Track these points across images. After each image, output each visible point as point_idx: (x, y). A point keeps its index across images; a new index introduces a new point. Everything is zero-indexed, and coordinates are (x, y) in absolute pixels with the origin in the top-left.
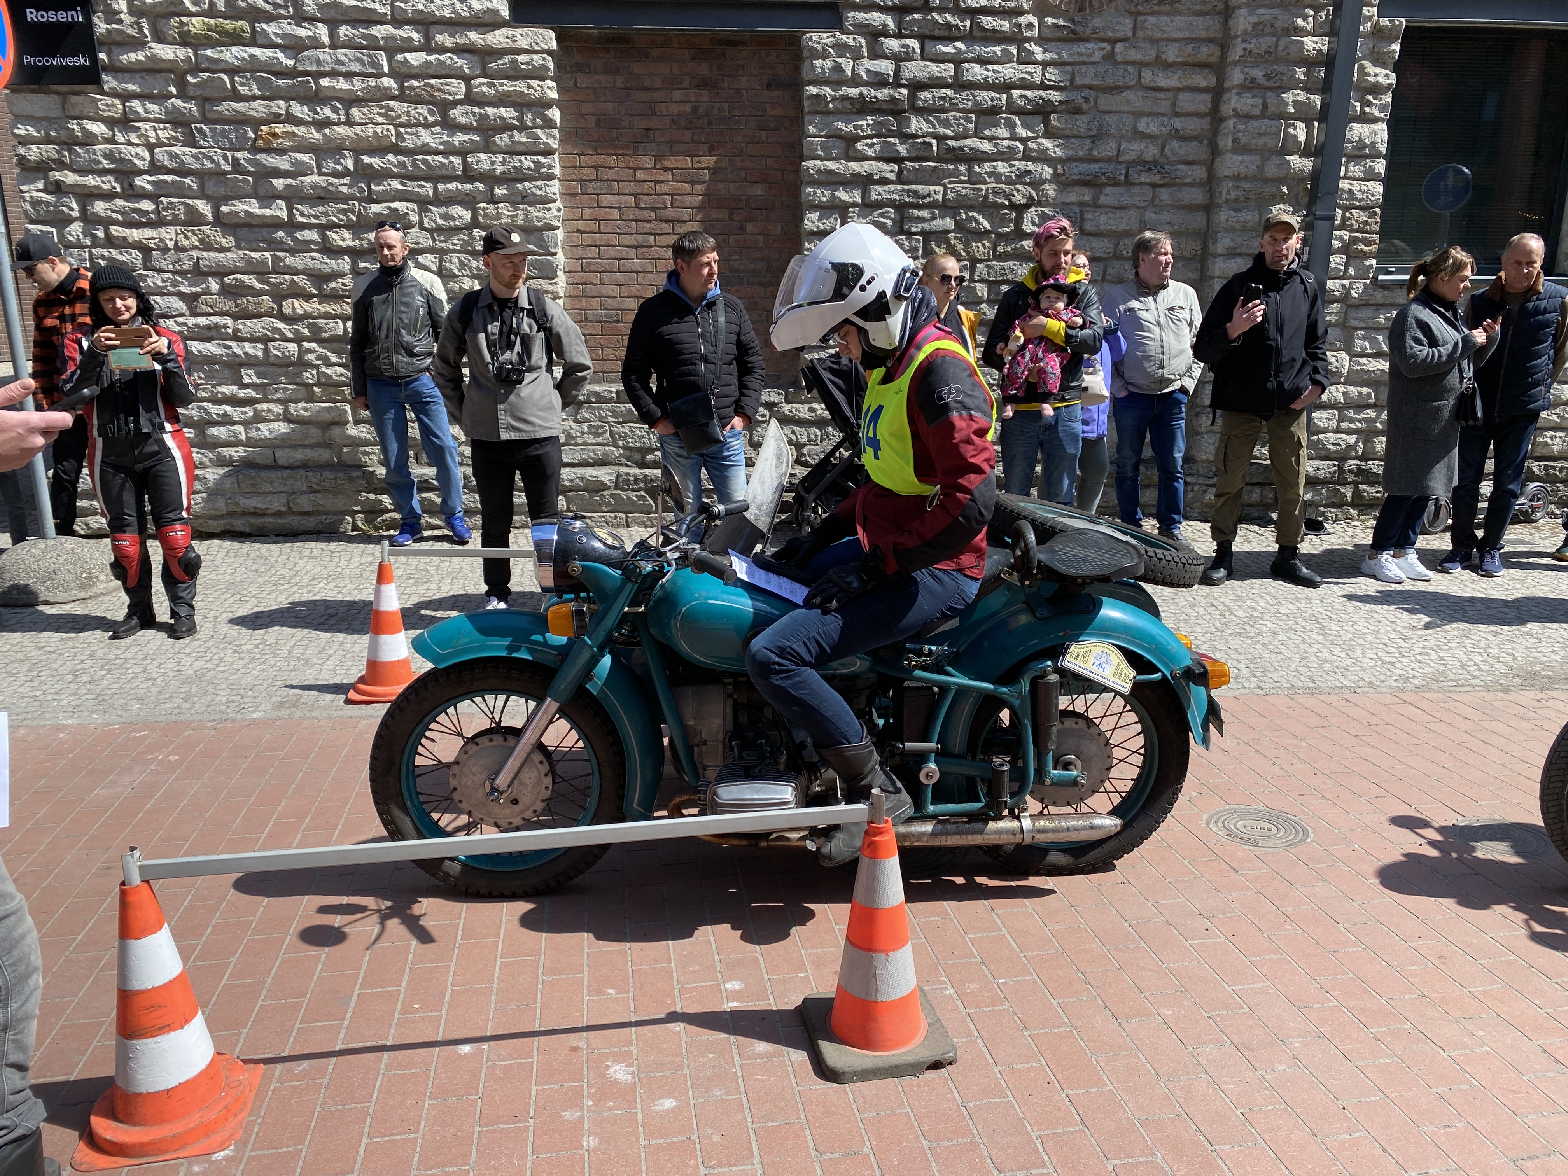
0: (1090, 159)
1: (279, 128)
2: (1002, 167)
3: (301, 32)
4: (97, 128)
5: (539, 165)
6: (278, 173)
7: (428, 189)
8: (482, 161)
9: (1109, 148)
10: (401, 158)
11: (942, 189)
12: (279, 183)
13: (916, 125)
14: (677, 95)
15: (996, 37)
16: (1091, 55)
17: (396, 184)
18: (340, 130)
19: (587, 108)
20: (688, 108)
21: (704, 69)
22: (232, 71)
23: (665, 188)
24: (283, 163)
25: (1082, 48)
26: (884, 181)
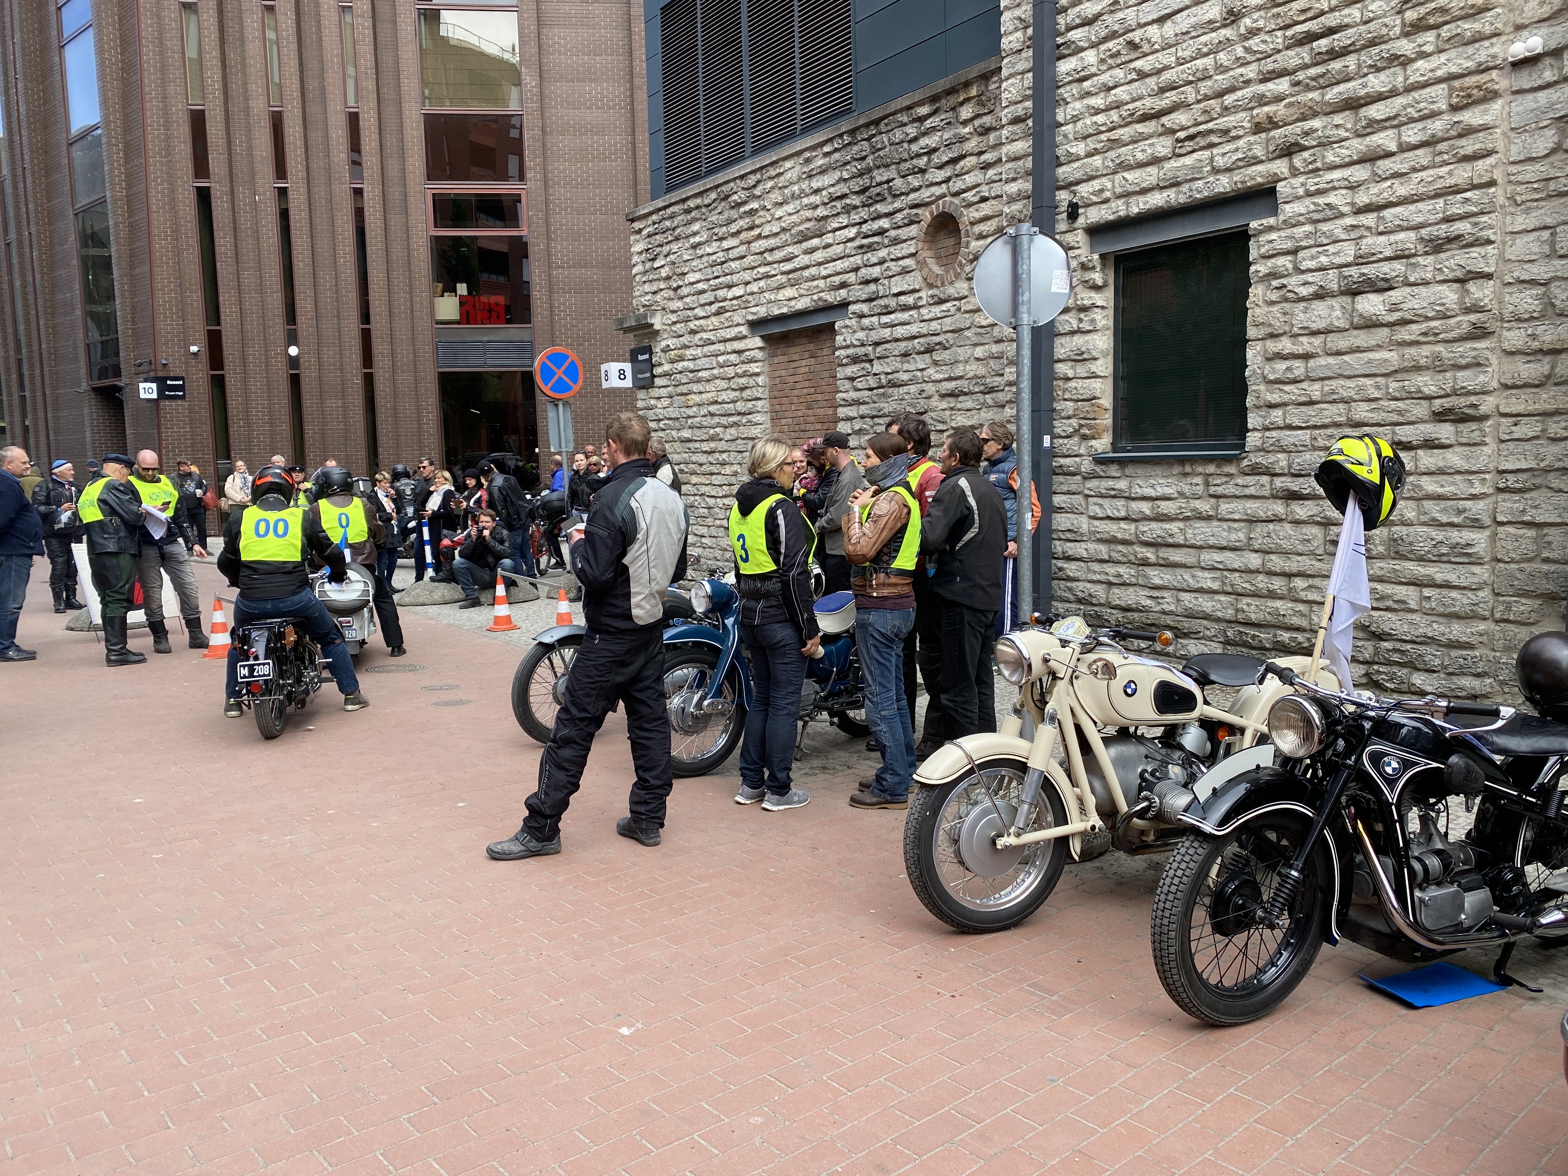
0: (950, 379)
1: (689, 397)
2: (913, 389)
3: (694, 353)
4: (653, 402)
5: (754, 406)
6: (689, 417)
7: (724, 421)
8: (740, 406)
9: (959, 371)
10: (719, 406)
11: (886, 405)
12: (690, 421)
13: (877, 367)
14: (804, 363)
15: (905, 308)
16: (949, 311)
17: (716, 420)
18: (704, 396)
19: (777, 374)
20: (807, 369)
21: (811, 347)
22: (681, 372)
23: (800, 413)
24: (690, 412)
25: (944, 307)
26: (864, 403)
